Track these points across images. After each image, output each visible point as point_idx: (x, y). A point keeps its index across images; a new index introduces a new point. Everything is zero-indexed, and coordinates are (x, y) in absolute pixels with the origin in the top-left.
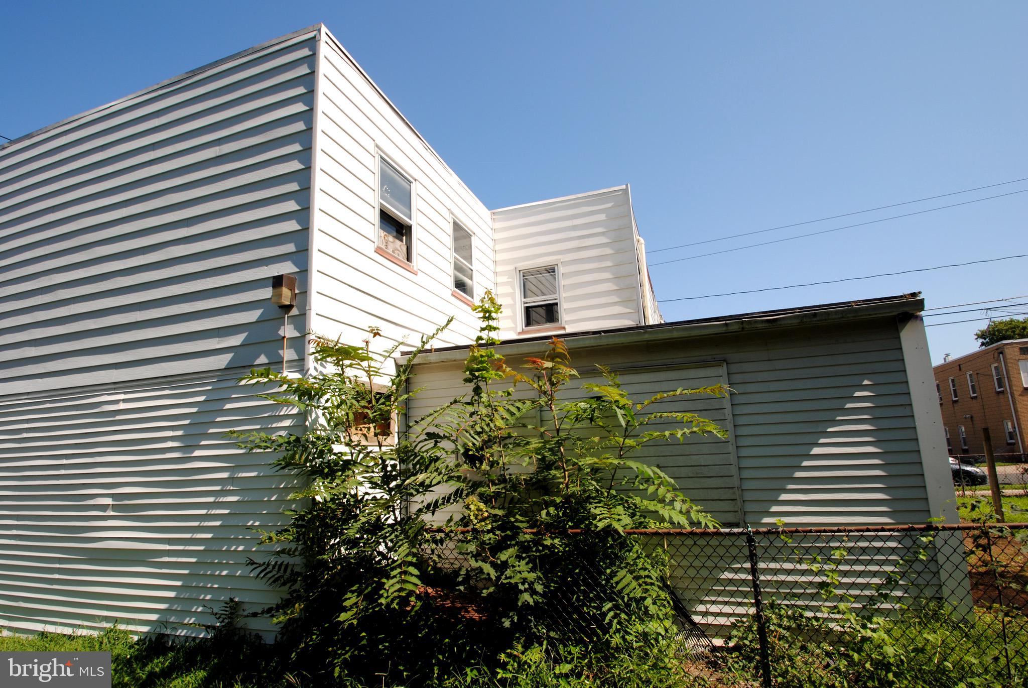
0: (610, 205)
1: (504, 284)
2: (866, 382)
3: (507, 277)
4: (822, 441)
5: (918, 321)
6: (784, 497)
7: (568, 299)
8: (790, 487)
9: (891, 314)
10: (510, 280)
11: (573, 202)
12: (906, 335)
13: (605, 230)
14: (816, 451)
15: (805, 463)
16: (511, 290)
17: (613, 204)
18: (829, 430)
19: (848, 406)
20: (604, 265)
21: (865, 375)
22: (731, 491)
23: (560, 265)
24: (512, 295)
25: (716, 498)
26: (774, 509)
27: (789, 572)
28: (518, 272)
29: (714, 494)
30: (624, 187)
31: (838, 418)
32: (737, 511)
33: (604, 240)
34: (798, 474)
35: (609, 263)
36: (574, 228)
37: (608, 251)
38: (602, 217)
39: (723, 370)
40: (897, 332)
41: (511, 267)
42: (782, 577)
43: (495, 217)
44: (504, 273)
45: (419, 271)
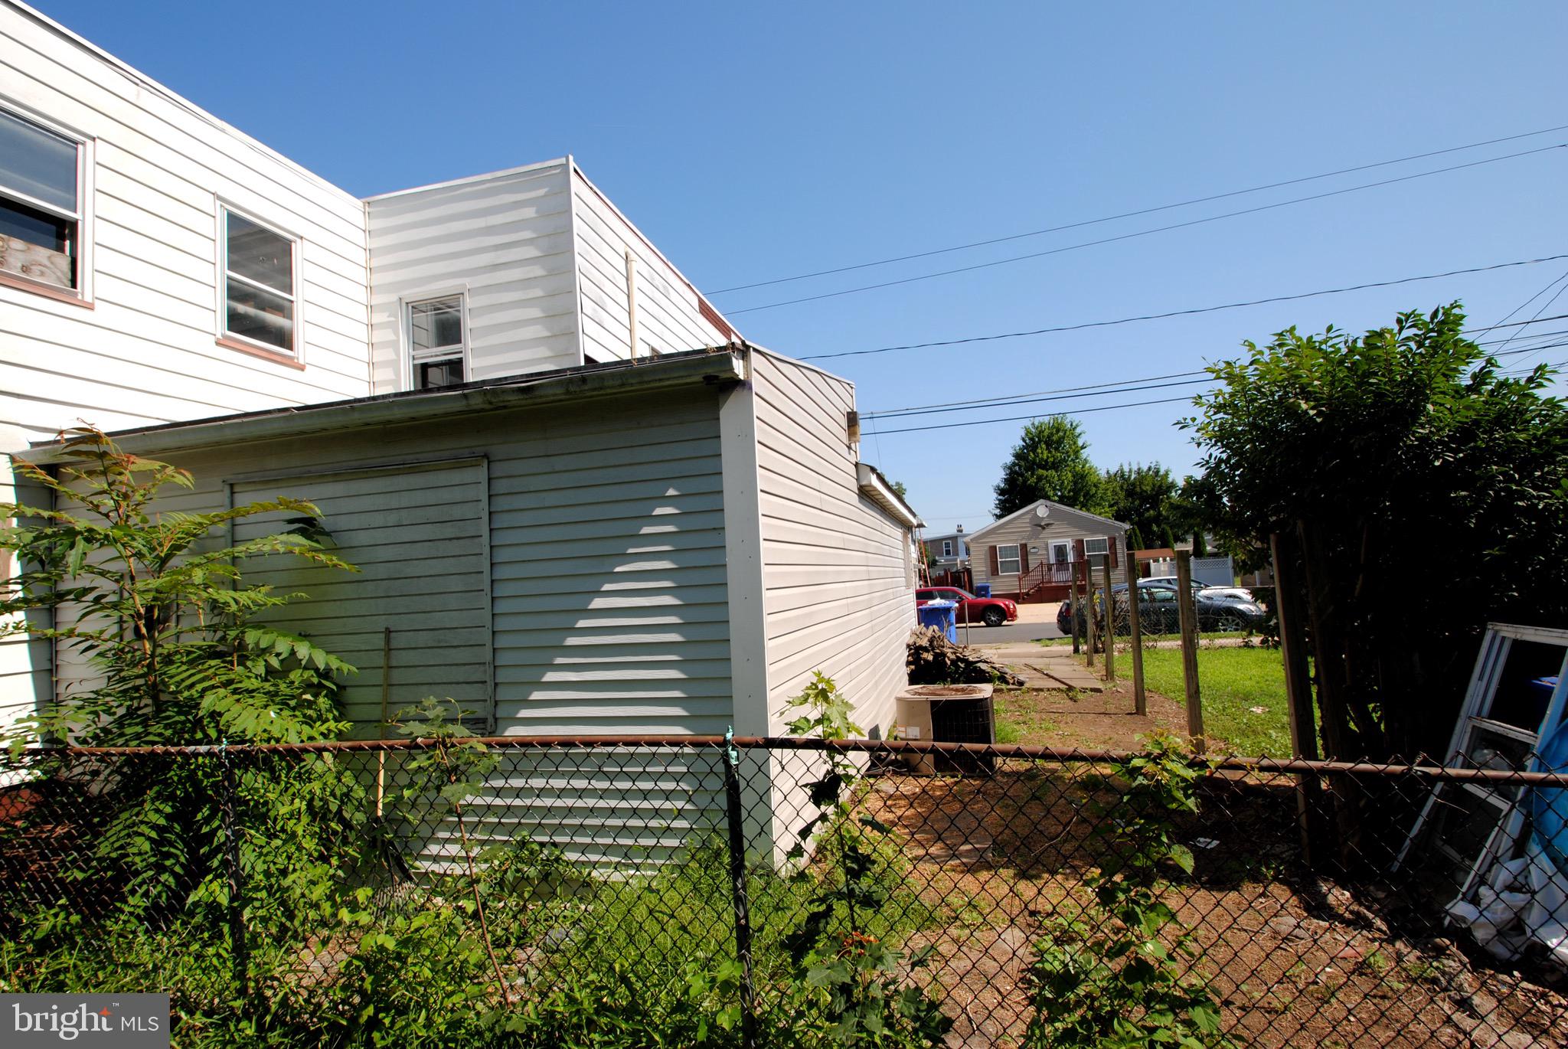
0: (542, 192)
1: (383, 326)
2: (671, 492)
3: (387, 314)
4: (607, 587)
5: (745, 391)
6: (550, 677)
7: (478, 352)
8: (559, 660)
9: (688, 380)
10: (393, 319)
11: (488, 185)
12: (728, 413)
13: (534, 236)
14: (598, 603)
15: (581, 624)
16: (393, 337)
17: (546, 190)
18: (618, 569)
19: (646, 530)
20: (530, 296)
21: (669, 480)
22: (482, 668)
23: (467, 294)
24: (395, 344)
25: (461, 680)
26: (536, 695)
27: (561, 793)
28: (404, 305)
29: (460, 674)
30: (563, 160)
31: (630, 551)
32: (486, 701)
33: (532, 252)
34: (572, 641)
35: (538, 292)
36: (490, 231)
37: (537, 271)
38: (530, 212)
39: (481, 473)
40: (717, 408)
41: (394, 298)
42: (548, 802)
43: (371, 210)
44: (382, 308)
45: (96, 301)
